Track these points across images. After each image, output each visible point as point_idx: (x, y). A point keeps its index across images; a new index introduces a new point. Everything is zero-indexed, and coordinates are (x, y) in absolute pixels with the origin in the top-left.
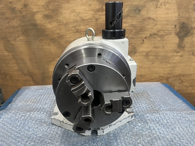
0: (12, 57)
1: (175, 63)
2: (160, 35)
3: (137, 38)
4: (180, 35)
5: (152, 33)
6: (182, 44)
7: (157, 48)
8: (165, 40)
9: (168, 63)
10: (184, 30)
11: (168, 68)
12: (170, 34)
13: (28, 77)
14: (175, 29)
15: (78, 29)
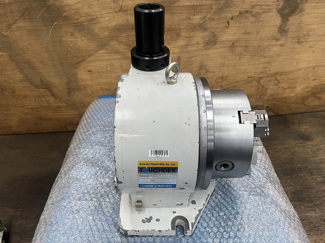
0: (8, 58)
1: (271, 57)
2: (255, 13)
3: (219, 19)
5: (242, 10)
6: (285, 26)
7: (249, 34)
8: (261, 21)
9: (262, 57)
10: (289, 4)
11: (261, 64)
12: (270, 10)
13: (42, 90)
14: (277, 3)
15: (122, 6)
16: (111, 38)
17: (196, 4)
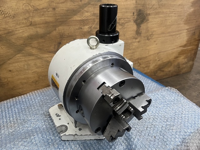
1: (134, 49)
2: (121, 23)
4: (137, 22)
6: (139, 30)
8: (125, 28)
9: (129, 50)
10: (140, 17)
11: (129, 54)
12: (130, 21)
14: (133, 17)
15: (32, 21)
16: (25, 45)
17: (84, 19)
